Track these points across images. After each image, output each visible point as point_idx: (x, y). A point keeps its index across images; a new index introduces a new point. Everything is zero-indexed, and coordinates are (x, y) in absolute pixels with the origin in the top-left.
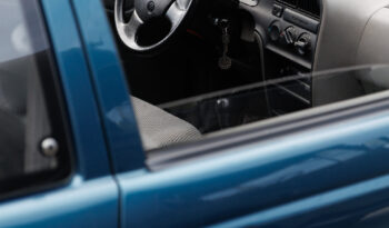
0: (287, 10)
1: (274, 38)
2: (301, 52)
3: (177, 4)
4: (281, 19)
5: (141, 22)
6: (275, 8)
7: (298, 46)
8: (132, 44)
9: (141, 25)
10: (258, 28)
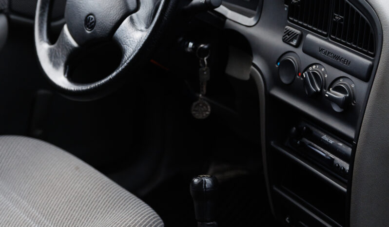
0: (310, 36)
1: (285, 80)
2: (337, 109)
3: (132, 20)
4: (299, 51)
5: (75, 44)
6: (288, 33)
7: (331, 99)
8: (59, 78)
9: (75, 49)
10: (257, 61)
